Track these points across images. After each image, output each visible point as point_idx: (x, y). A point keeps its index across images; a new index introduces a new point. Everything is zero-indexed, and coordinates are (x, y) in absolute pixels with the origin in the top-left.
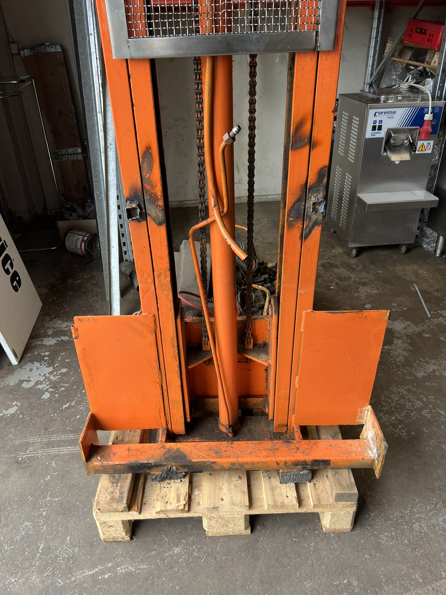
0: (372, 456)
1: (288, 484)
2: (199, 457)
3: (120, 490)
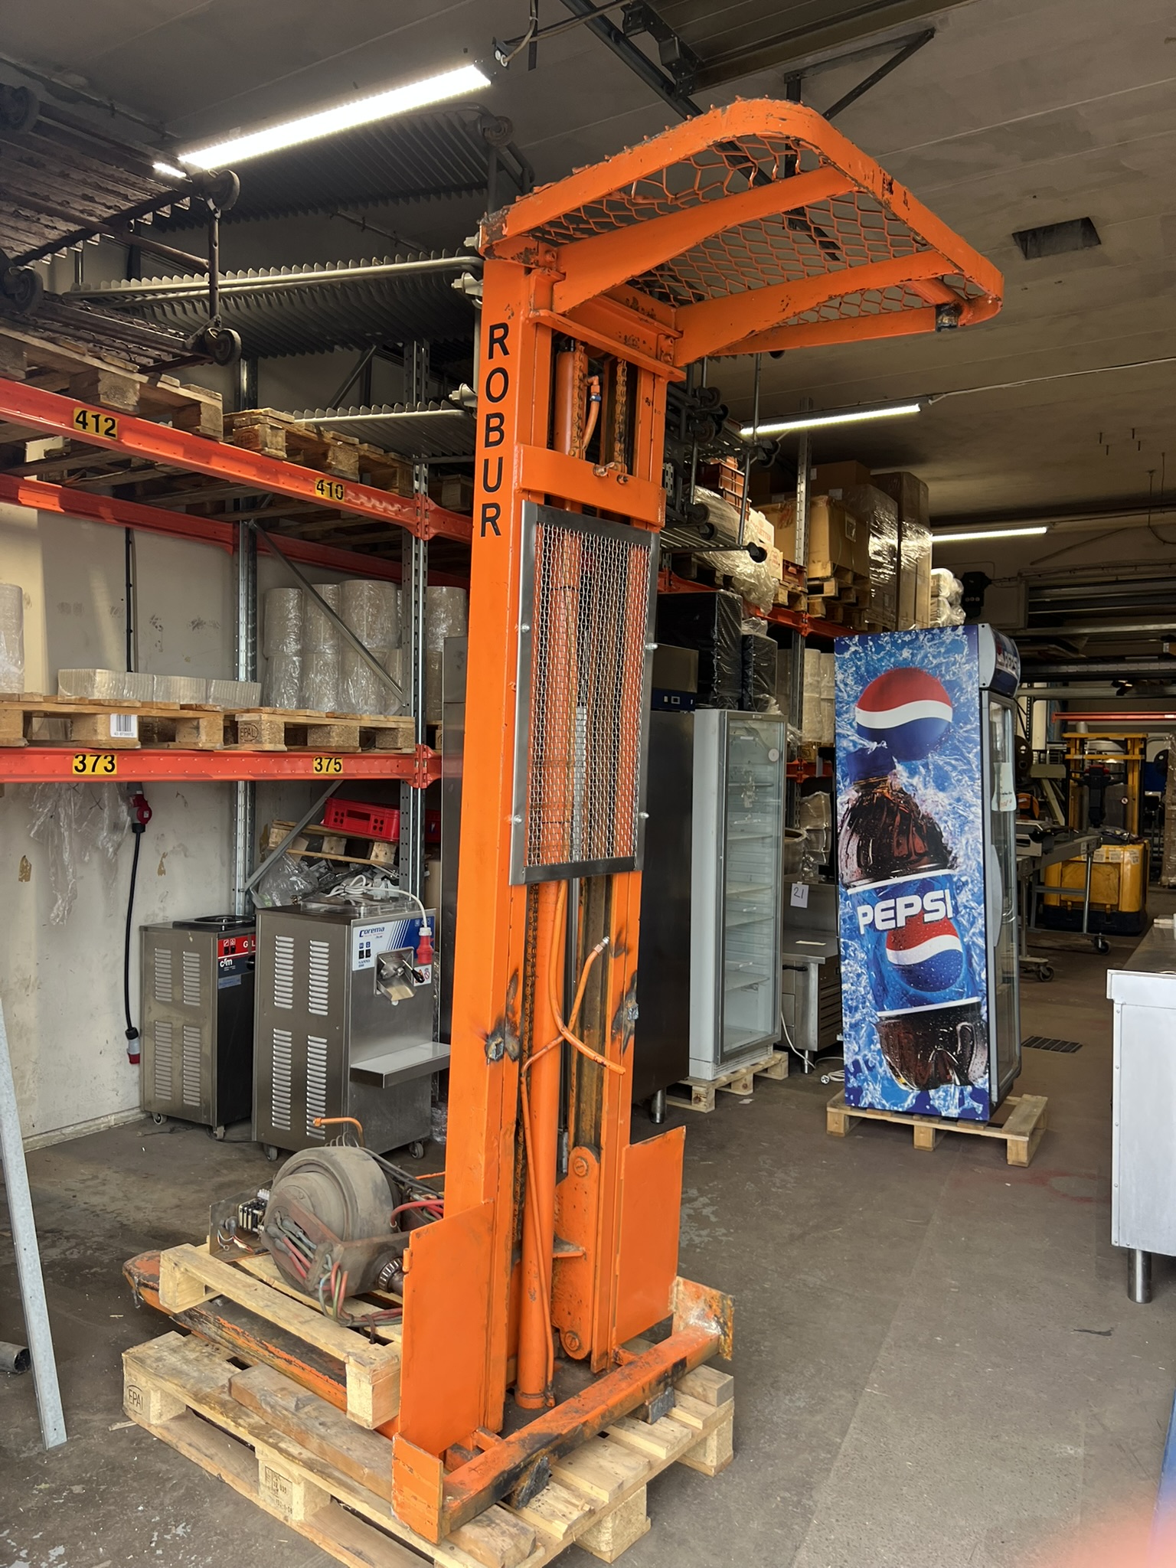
0: (715, 1332)
1: (659, 1421)
2: (564, 1426)
3: (507, 1525)
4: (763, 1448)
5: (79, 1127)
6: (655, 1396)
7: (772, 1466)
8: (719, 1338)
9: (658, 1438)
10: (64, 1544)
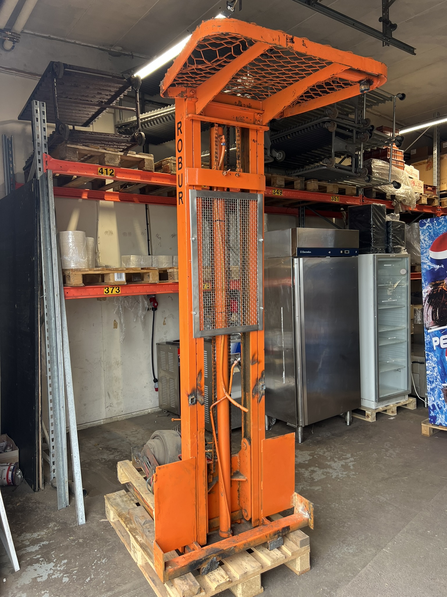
0: (307, 517)
1: (273, 550)
2: (226, 546)
3: (191, 581)
4: (325, 567)
5: (137, 413)
6: (272, 540)
7: (325, 575)
8: (308, 520)
9: (270, 557)
10: (68, 559)
